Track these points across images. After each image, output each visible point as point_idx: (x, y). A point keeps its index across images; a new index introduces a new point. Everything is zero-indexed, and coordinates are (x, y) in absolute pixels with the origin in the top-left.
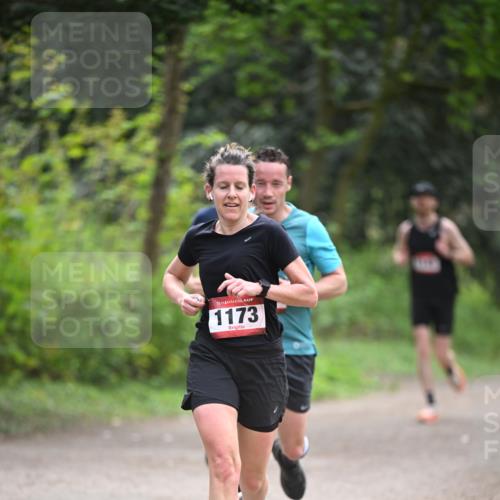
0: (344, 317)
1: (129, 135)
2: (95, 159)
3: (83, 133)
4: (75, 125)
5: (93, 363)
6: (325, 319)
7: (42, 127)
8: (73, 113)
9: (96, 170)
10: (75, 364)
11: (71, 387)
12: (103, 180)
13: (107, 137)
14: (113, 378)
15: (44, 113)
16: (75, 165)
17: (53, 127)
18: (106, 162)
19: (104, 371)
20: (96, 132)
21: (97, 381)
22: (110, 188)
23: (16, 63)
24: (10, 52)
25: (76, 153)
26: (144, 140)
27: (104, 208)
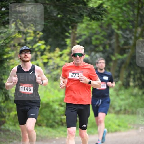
0: (123, 108)
1: (61, 56)
2: (51, 62)
3: (48, 55)
4: (45, 53)
5: (50, 121)
6: (118, 109)
7: (36, 53)
8: (45, 49)
9: (52, 66)
10: (45, 121)
11: (44, 128)
12: (53, 69)
13: (54, 56)
14: (56, 126)
15: (37, 49)
16: (45, 64)
17: (39, 53)
18: (54, 63)
19: (54, 123)
20: (51, 55)
21: (52, 126)
22: (56, 71)
23: (28, 35)
24: (27, 31)
25: (46, 61)
26: (65, 57)
27: (54, 77)
